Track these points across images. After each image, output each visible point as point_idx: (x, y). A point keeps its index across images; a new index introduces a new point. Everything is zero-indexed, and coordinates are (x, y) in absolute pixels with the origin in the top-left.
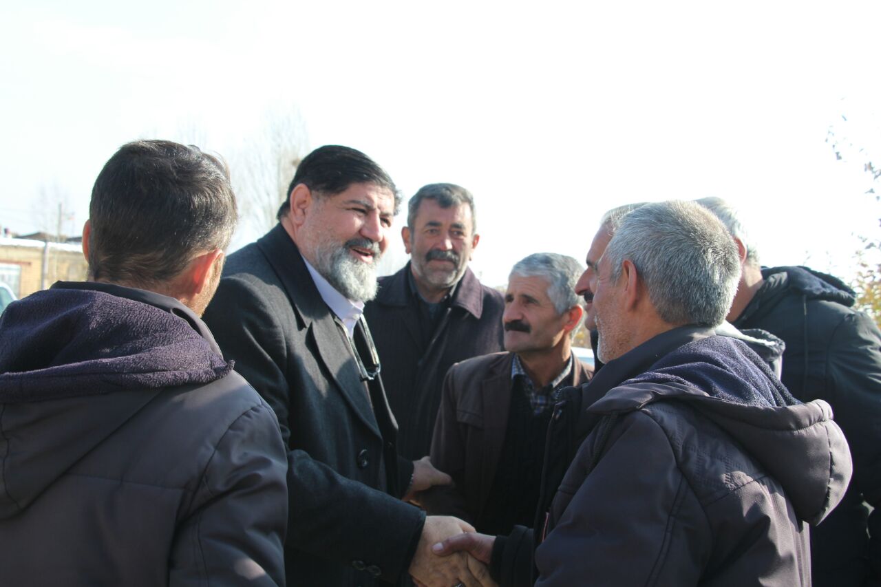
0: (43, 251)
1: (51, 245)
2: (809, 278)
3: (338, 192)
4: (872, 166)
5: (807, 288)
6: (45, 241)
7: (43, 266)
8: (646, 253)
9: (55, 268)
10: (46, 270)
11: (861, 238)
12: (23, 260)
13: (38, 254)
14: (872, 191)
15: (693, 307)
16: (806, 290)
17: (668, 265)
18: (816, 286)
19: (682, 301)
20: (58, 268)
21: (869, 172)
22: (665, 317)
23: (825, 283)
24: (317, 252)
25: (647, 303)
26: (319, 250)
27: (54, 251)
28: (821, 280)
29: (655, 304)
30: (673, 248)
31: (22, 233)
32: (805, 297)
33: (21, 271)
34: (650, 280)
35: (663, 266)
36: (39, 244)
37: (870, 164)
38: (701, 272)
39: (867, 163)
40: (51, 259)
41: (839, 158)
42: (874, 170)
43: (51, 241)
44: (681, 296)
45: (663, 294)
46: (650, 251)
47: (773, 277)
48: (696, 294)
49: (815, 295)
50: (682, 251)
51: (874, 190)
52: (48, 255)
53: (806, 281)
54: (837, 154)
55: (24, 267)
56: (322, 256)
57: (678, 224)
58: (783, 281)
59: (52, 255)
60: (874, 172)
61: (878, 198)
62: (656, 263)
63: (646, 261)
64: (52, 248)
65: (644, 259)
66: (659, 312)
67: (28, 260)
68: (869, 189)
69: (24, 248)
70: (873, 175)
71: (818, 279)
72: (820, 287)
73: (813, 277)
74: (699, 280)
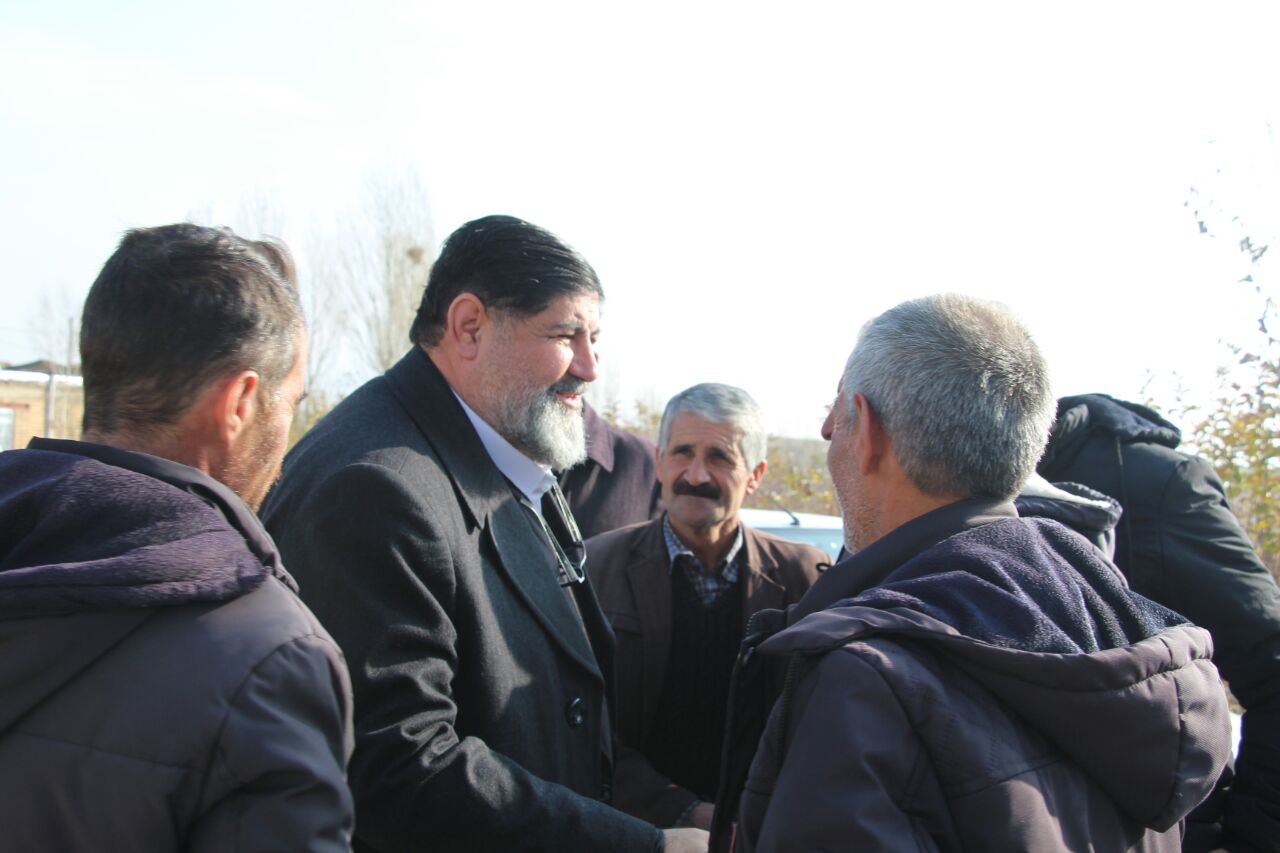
0: (47, 388)
1: (58, 378)
2: (1119, 412)
3: (537, 312)
4: (1251, 242)
5: (1120, 427)
6: (50, 373)
7: (47, 410)
8: (885, 382)
9: (64, 412)
10: (52, 416)
11: (1232, 347)
12: (18, 401)
13: (39, 393)
14: (1249, 279)
15: (961, 467)
16: (1119, 430)
17: (917, 400)
18: (1129, 423)
19: (942, 457)
20: (68, 413)
21: (1247, 252)
22: (921, 483)
23: (1140, 418)
24: (504, 405)
25: (891, 462)
26: (507, 402)
27: (62, 388)
28: (1134, 414)
29: (902, 463)
30: (924, 373)
31: (16, 362)
32: (1118, 439)
33: (14, 417)
34: (892, 425)
35: (909, 403)
36: (41, 377)
37: (1248, 239)
38: (970, 410)
39: (1244, 238)
40: (58, 399)
41: (1203, 230)
42: (1253, 248)
43: (58, 373)
44: (941, 450)
45: (913, 448)
46: (890, 381)
47: (1072, 413)
48: (964, 446)
49: (1130, 435)
50: (939, 378)
51: (1253, 278)
52: (54, 394)
53: (1116, 415)
54: (1201, 224)
55: (19, 412)
56: (512, 410)
57: (935, 334)
58: (1084, 420)
59: (59, 393)
60: (1252, 252)
61: (1258, 289)
62: (898, 398)
63: (885, 395)
64: (60, 383)
65: (882, 392)
66: (910, 475)
67: (25, 402)
68: (1245, 276)
69: (19, 384)
70: (1251, 256)
71: (1129, 412)
72: (1135, 424)
73: (1123, 410)
74: (968, 422)
